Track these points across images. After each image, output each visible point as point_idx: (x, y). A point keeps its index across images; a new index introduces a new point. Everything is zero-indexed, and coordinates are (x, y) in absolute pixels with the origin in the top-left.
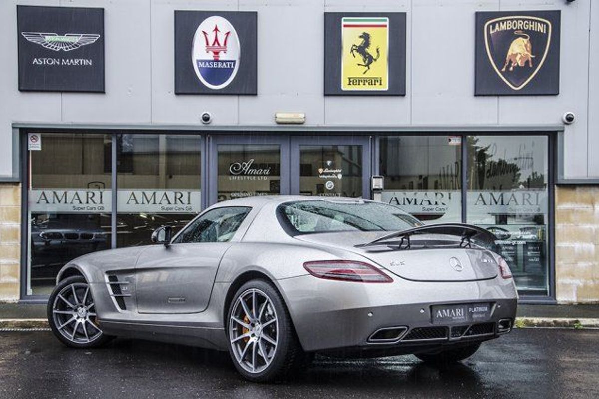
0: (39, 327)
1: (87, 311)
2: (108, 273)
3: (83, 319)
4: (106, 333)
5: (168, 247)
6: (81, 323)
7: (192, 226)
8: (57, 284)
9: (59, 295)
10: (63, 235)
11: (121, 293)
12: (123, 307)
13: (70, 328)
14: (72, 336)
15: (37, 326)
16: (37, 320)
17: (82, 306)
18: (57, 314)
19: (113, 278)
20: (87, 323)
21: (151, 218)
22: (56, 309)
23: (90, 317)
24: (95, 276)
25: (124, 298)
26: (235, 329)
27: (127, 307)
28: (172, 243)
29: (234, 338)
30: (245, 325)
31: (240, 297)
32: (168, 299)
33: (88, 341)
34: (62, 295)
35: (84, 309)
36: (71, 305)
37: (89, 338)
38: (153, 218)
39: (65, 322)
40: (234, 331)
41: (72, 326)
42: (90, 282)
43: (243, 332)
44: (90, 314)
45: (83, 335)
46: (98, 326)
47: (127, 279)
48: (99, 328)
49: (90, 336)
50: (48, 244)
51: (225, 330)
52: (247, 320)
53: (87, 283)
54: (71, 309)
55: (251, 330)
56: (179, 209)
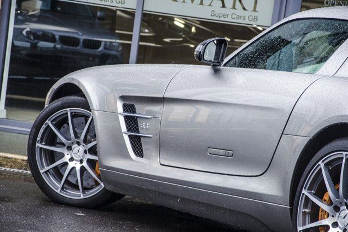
0: (11, 167)
1: (85, 152)
2: (123, 98)
3: (79, 163)
4: (109, 188)
5: (216, 71)
6: (73, 168)
7: (258, 42)
8: (46, 106)
9: (48, 122)
10: (57, 37)
11: (138, 132)
12: (139, 152)
13: (58, 173)
14: (60, 186)
15: (9, 164)
16: (9, 155)
17: (78, 143)
18: (41, 148)
19: (128, 108)
20: (83, 169)
21: (190, 29)
22: (41, 141)
23: (89, 161)
24: (103, 101)
25: (142, 139)
26: (307, 210)
27: (145, 152)
28: (225, 65)
29: (304, 224)
30: (324, 206)
31: (320, 162)
32: (207, 151)
33: (82, 197)
34: (52, 122)
35: (81, 148)
36: (63, 140)
37: (84, 192)
38: (193, 30)
39: (51, 164)
40: (305, 213)
41: (61, 171)
42: (95, 108)
43: (320, 218)
44: (89, 156)
45: (75, 187)
46: (99, 176)
47: (149, 113)
48: (100, 179)
49: (85, 189)
50: (34, 46)
51: (291, 210)
52: (327, 199)
53: (90, 110)
54: (62, 144)
55: (333, 216)
56: (239, 17)
